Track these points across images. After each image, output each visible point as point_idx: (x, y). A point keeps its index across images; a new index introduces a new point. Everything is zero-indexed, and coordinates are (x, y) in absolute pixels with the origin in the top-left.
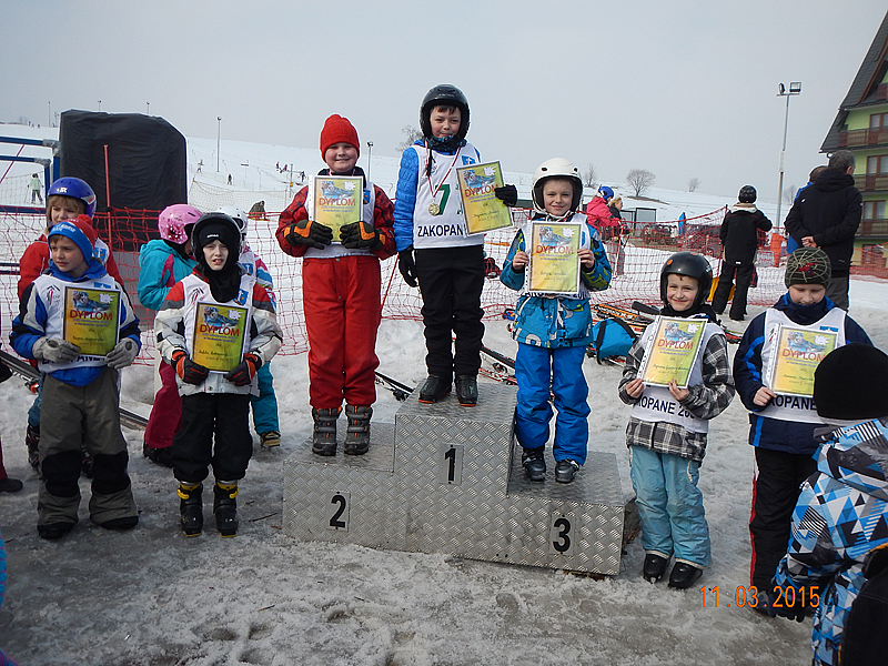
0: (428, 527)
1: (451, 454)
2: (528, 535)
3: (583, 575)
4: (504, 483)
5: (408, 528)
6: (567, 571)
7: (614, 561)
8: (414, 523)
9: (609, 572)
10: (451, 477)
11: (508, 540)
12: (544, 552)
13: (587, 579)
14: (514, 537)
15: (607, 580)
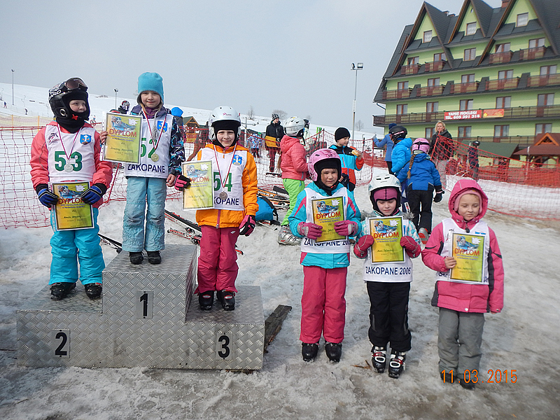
0: (130, 349)
1: (145, 297)
2: (201, 349)
3: (239, 372)
4: (184, 315)
5: (115, 351)
6: (228, 370)
7: (259, 360)
8: (120, 348)
9: (257, 368)
10: (145, 314)
11: (187, 353)
12: (213, 358)
13: (242, 374)
14: (192, 351)
15: (255, 374)
